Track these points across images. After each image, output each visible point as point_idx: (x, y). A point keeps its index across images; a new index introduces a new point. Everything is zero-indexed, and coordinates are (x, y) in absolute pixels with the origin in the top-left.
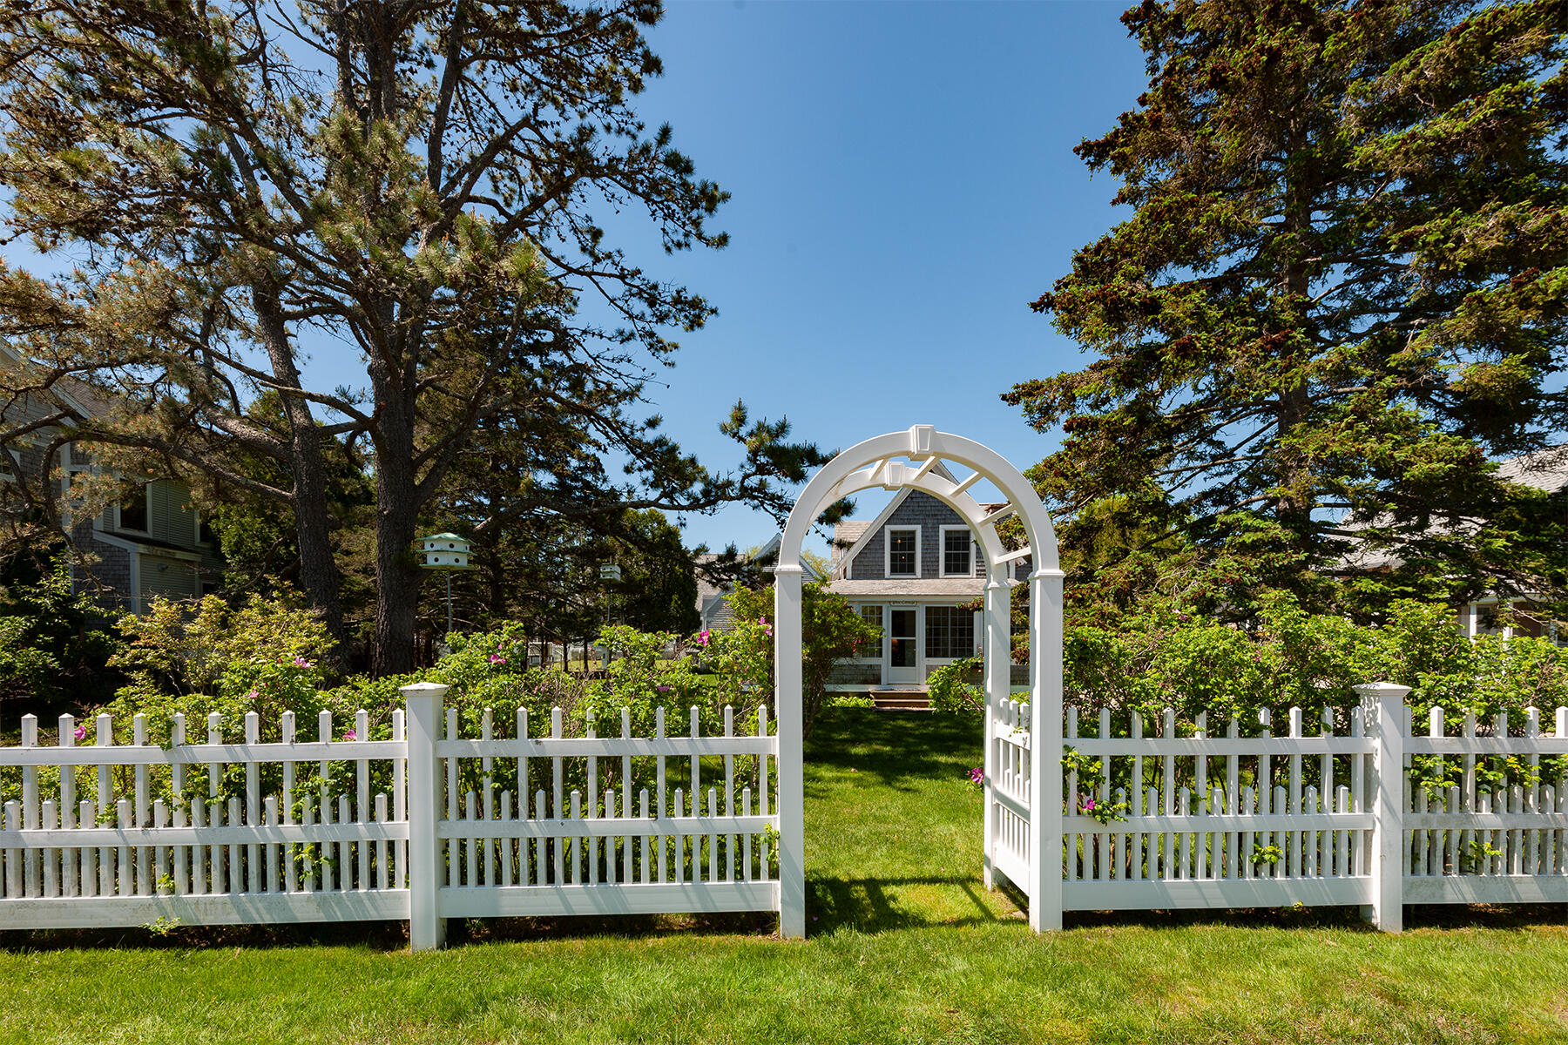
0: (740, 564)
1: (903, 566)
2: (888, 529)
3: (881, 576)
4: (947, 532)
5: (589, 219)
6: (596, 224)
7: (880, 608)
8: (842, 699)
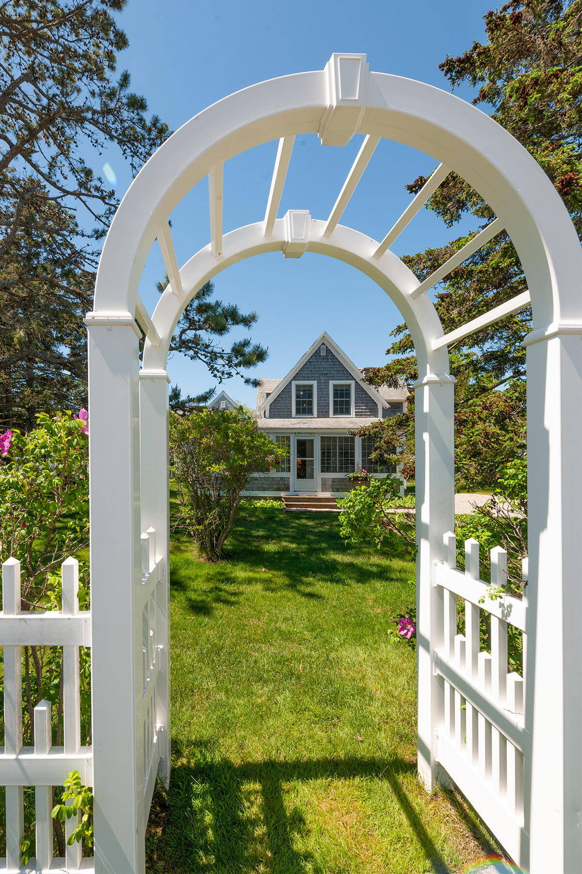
0: (183, 403)
1: (304, 409)
2: (294, 383)
3: (289, 416)
4: (334, 386)
5: (82, 161)
6: (88, 165)
7: (288, 438)
8: (262, 502)
